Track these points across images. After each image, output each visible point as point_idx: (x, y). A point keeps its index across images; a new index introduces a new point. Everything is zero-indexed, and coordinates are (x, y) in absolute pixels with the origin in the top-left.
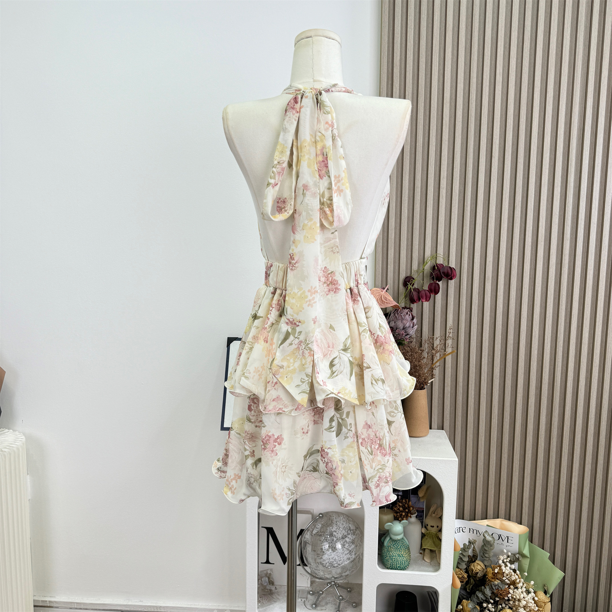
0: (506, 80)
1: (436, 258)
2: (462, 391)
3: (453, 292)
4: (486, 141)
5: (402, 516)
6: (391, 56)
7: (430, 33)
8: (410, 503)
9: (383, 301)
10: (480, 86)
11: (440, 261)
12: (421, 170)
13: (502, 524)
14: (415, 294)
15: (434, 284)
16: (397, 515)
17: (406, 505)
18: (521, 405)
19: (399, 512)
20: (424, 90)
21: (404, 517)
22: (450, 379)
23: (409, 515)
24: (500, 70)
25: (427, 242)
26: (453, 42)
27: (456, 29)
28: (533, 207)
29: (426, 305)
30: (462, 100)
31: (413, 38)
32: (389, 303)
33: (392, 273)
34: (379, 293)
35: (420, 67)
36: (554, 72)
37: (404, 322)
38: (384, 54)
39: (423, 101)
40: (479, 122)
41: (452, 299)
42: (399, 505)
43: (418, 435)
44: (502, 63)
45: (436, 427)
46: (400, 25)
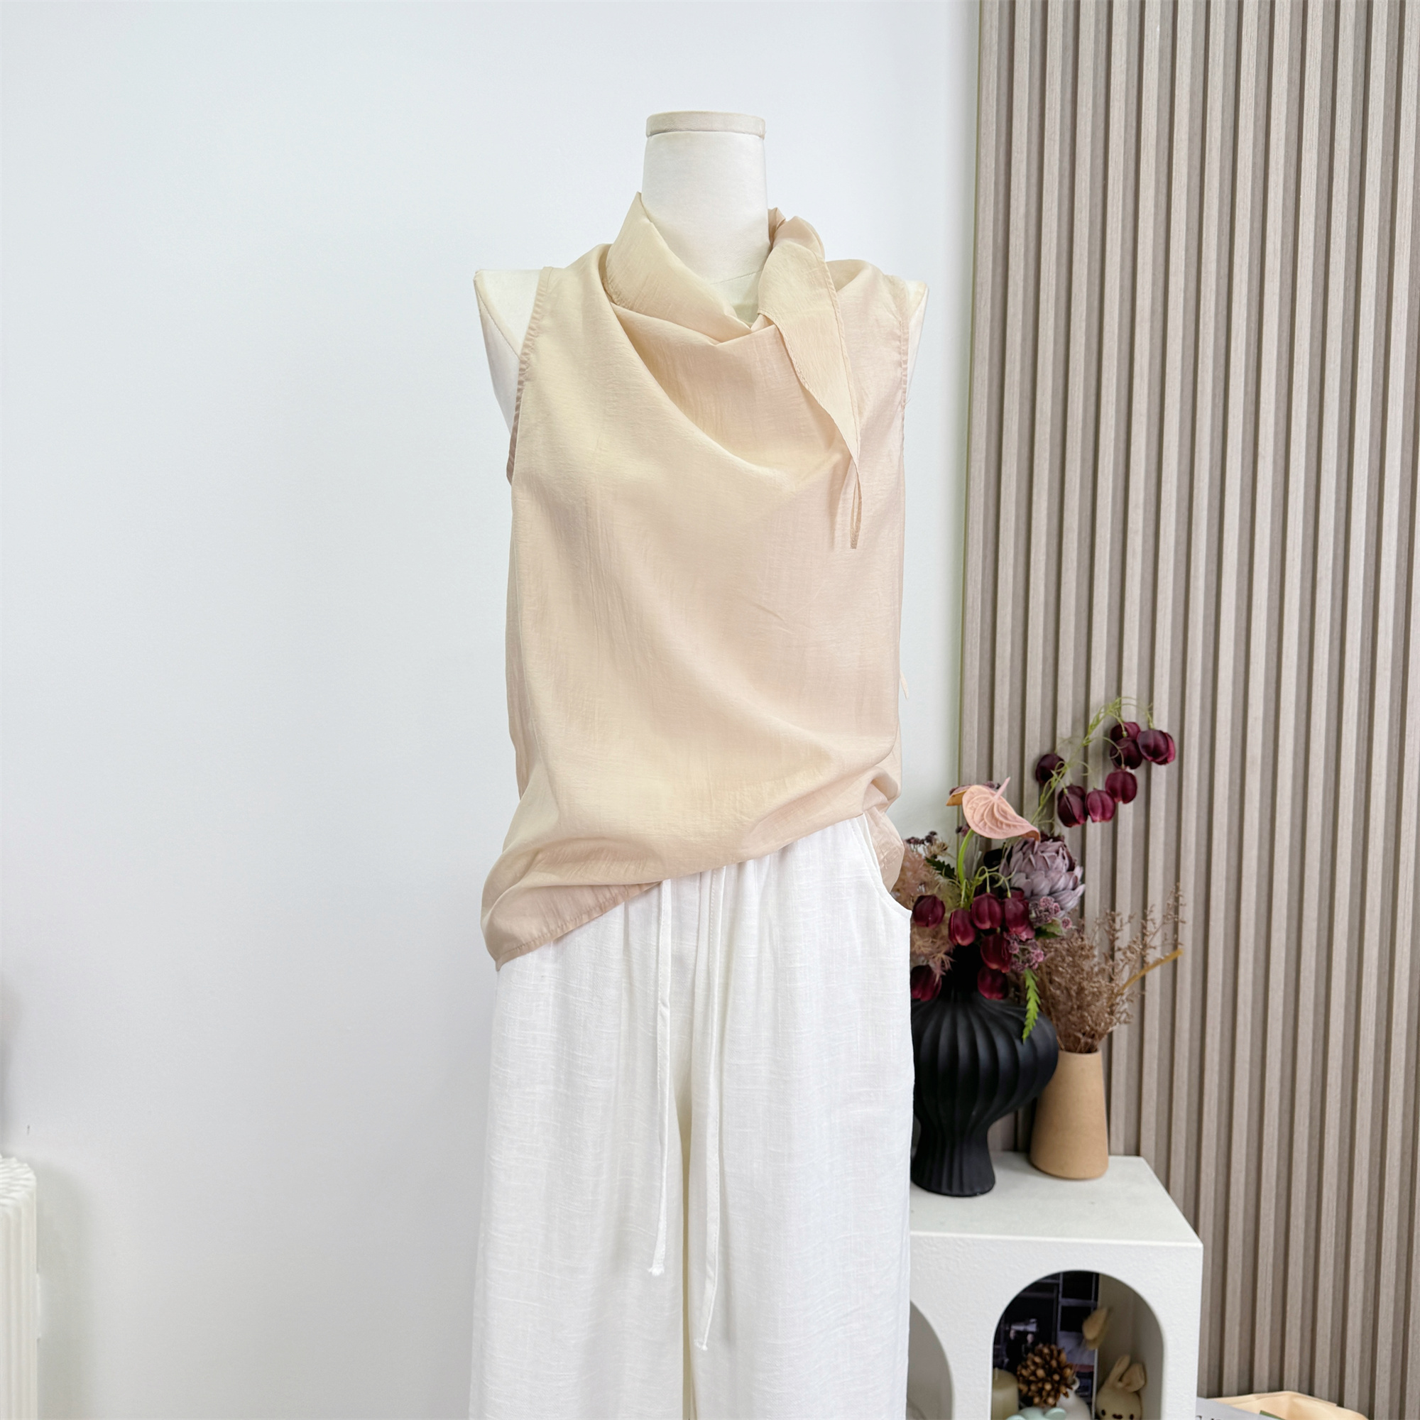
0: (1289, 269)
1: (1120, 708)
2: (1187, 1054)
3: (1163, 797)
4: (1241, 416)
5: (1044, 1393)
6: (1001, 206)
7: (1100, 152)
8: (1063, 1357)
9: (997, 820)
10: (1224, 281)
11: (1130, 714)
12: (1078, 486)
13: (1294, 1405)
14: (1075, 802)
15: (1120, 777)
16: (1029, 1390)
17: (1054, 1363)
18: (1339, 1090)
19: (1036, 1383)
20: (1085, 290)
21: (1049, 1395)
22: (1157, 1023)
23: (1063, 1389)
24: (1274, 243)
25: (1094, 667)
26: (1157, 172)
27: (1165, 143)
28: (1361, 582)
29: (1095, 829)
30: (1181, 314)
31: (1057, 162)
32: (1015, 826)
33: (1006, 745)
34: (986, 799)
35: (1075, 234)
36: (1409, 248)
37: (1052, 874)
38: (985, 201)
39: (1084, 317)
40: (1222, 369)
41: (1162, 814)
42: (1035, 1363)
43: (1082, 1175)
44: (1280, 226)
45: (1121, 1149)
46: (1026, 130)
